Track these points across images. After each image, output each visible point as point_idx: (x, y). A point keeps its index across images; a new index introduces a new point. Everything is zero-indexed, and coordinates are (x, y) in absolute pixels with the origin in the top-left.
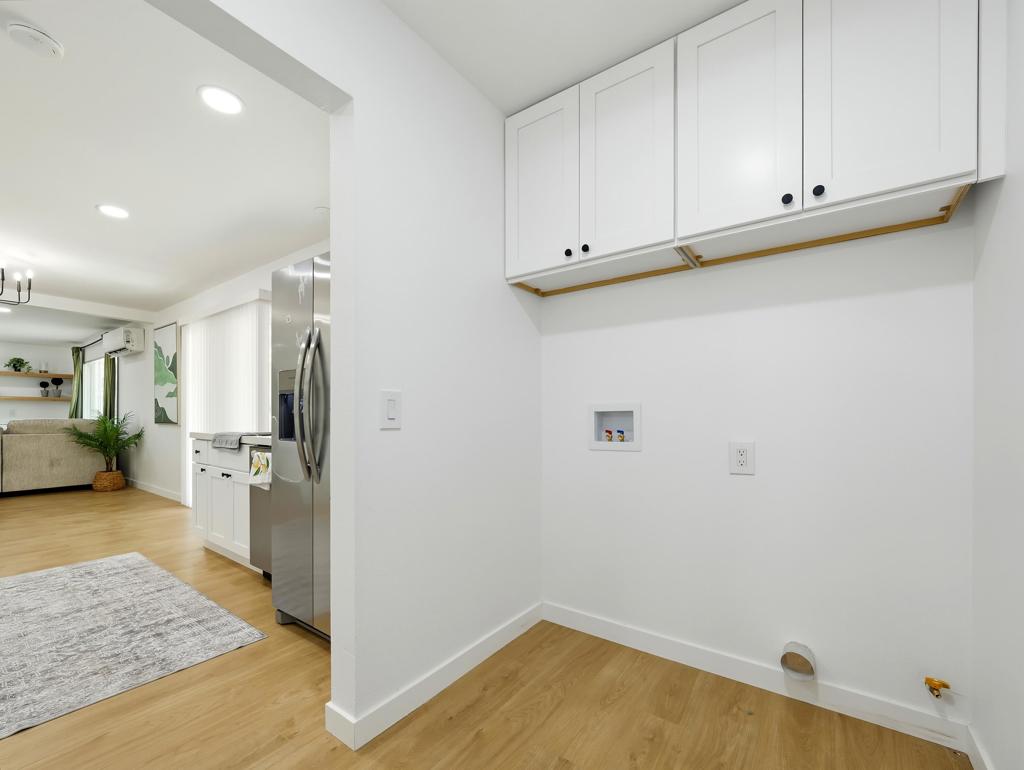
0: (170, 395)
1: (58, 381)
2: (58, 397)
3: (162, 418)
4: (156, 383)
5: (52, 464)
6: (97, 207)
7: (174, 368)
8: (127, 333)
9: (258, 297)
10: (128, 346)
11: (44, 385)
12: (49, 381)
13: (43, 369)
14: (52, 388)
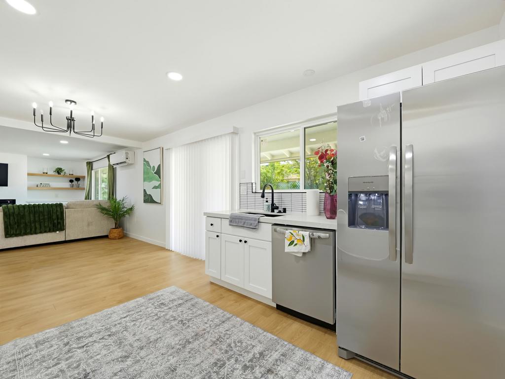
0: (155, 187)
1: (78, 179)
2: (78, 188)
3: (149, 199)
4: (144, 181)
5: (88, 225)
6: (167, 73)
7: (158, 172)
8: (127, 153)
9: (232, 131)
10: (127, 161)
11: (71, 181)
12: (74, 180)
13: (71, 173)
14: (75, 183)
